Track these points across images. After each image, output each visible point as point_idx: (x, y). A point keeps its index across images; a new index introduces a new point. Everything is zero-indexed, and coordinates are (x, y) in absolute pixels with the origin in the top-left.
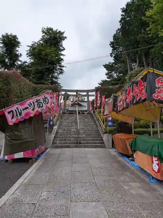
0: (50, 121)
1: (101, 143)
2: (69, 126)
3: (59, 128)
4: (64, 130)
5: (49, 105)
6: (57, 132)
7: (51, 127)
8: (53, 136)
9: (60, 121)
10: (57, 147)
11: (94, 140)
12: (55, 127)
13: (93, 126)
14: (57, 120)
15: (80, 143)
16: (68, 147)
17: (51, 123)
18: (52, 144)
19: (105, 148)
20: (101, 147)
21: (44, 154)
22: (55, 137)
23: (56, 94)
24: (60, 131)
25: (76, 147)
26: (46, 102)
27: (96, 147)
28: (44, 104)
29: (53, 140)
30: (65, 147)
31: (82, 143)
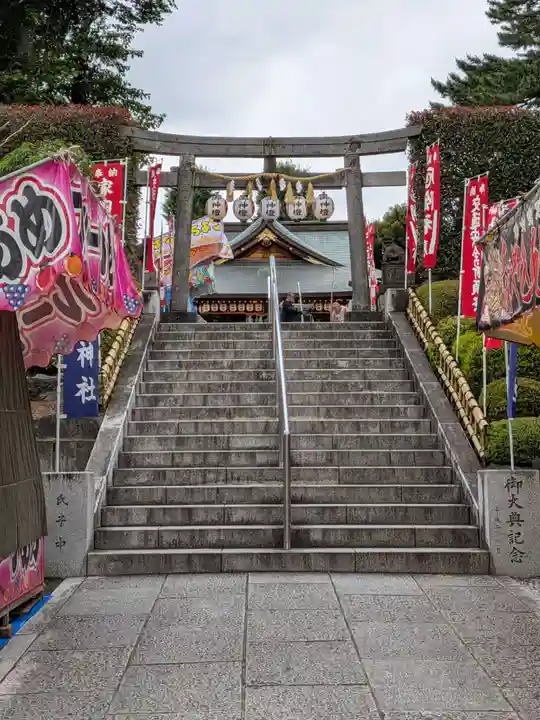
0: (75, 372)
1: (459, 539)
2: (217, 412)
3: (141, 429)
4: (180, 442)
5: (60, 257)
6: (125, 460)
7: (86, 417)
8: (96, 483)
9: (146, 376)
10: (129, 568)
11: (405, 516)
12: (114, 424)
13: (394, 412)
14: (128, 365)
15: (300, 539)
16: (214, 566)
17: (85, 389)
18: (95, 547)
19: (490, 571)
20: (462, 567)
21: (38, 617)
22: (112, 496)
23: (113, 172)
24: (150, 447)
25: (267, 565)
26: (38, 230)
27: (420, 566)
28: (25, 251)
29: (102, 518)
30: (191, 567)
31: (316, 537)
